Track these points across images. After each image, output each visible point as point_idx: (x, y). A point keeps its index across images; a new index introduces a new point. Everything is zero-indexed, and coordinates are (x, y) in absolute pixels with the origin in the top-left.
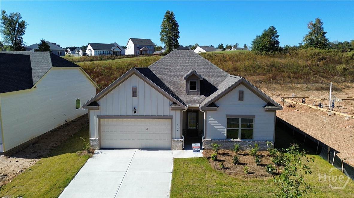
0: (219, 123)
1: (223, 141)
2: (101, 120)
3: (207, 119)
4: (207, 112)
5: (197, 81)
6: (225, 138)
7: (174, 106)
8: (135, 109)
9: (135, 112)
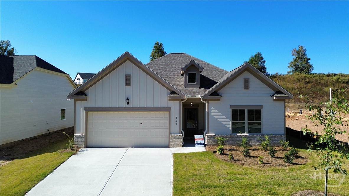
0: (223, 115)
1: (228, 135)
2: (89, 113)
3: (210, 111)
4: (210, 102)
5: (196, 73)
6: (230, 132)
7: (172, 95)
8: (128, 99)
9: (128, 103)
